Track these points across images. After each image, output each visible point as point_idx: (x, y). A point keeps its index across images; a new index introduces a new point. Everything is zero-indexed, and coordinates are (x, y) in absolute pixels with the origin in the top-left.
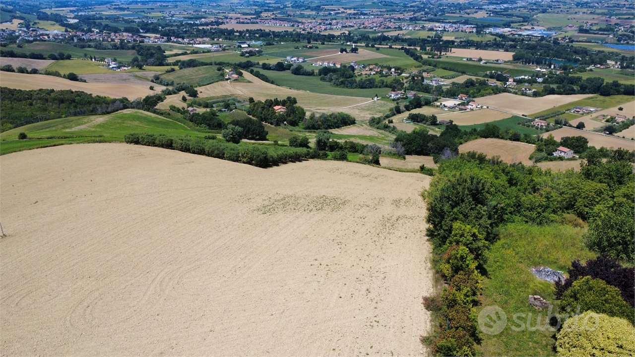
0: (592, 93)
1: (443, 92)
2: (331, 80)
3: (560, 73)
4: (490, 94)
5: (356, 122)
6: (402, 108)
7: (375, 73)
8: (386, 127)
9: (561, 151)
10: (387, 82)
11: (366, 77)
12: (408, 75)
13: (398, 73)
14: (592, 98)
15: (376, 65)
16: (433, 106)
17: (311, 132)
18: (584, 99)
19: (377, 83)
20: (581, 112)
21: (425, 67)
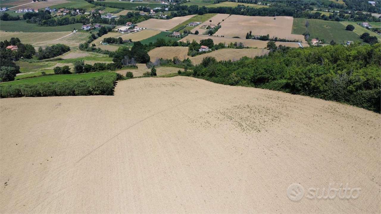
0: (195, 14)
1: (116, 22)
2: (35, 22)
3: (175, 4)
4: (143, 20)
5: (70, 49)
6: (96, 36)
7: (66, 14)
8: (93, 50)
9: (203, 48)
10: (77, 19)
11: (61, 17)
12: (89, 13)
13: (82, 12)
14: (195, 17)
15: (64, 8)
16: (114, 31)
18: (192, 18)
19: (71, 21)
20: (193, 25)
21: (99, 7)
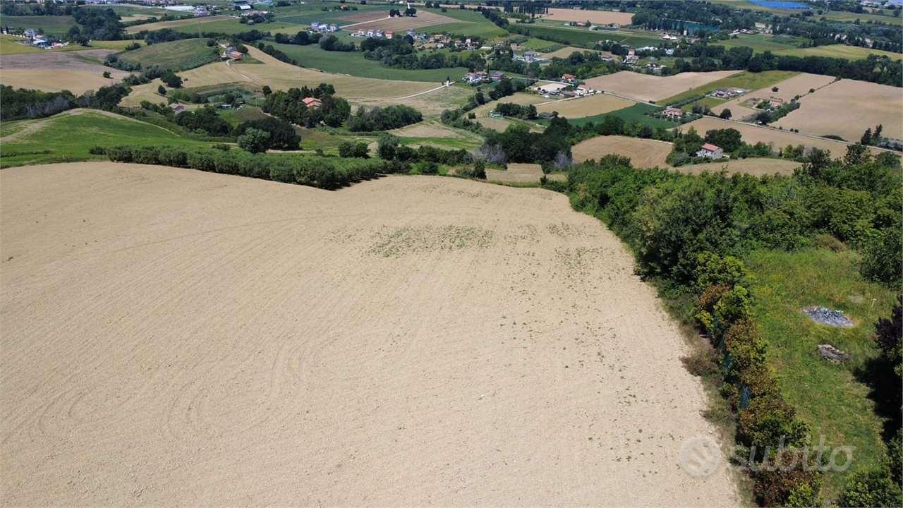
0: (739, 69)
1: (541, 71)
2: (380, 57)
3: (696, 41)
4: (604, 73)
5: (422, 118)
6: (486, 96)
7: (442, 45)
8: (466, 125)
9: (708, 150)
10: (461, 59)
11: (431, 52)
12: (490, 48)
13: (476, 45)
14: (738, 75)
15: (444, 33)
16: (529, 92)
17: (362, 135)
18: (728, 77)
19: (448, 61)
20: (725, 95)
21: (514, 37)
